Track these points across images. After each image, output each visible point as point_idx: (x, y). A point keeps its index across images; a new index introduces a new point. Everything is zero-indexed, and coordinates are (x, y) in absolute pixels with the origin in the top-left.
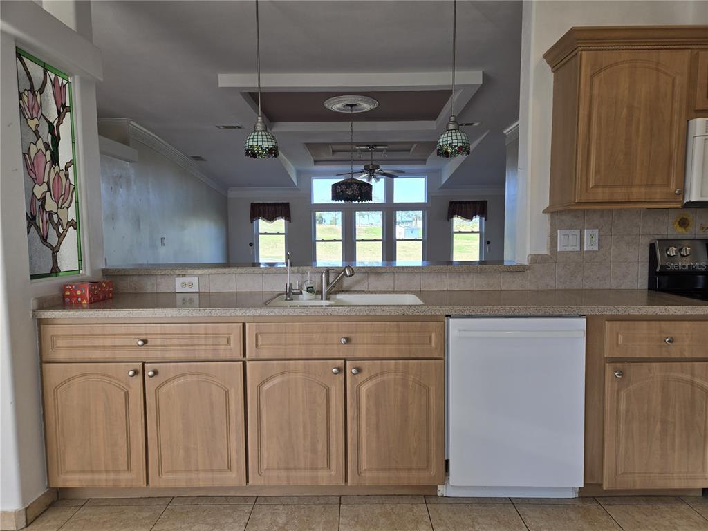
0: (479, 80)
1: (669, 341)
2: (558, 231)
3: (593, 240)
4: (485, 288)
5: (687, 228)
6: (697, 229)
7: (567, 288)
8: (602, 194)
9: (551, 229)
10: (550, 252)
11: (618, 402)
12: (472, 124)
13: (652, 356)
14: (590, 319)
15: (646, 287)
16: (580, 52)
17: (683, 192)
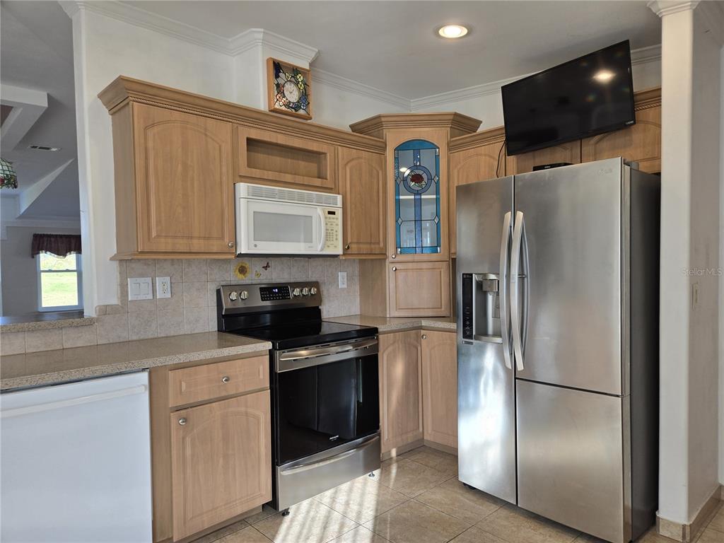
0: (44, 103)
1: (226, 380)
2: (128, 279)
3: (166, 287)
4: (42, 349)
5: (246, 274)
6: (253, 275)
7: (142, 337)
8: (164, 245)
9: (121, 277)
10: (121, 301)
11: (184, 448)
12: (48, 149)
13: (212, 397)
14: (152, 372)
15: (216, 329)
16: (131, 102)
17: (235, 244)
